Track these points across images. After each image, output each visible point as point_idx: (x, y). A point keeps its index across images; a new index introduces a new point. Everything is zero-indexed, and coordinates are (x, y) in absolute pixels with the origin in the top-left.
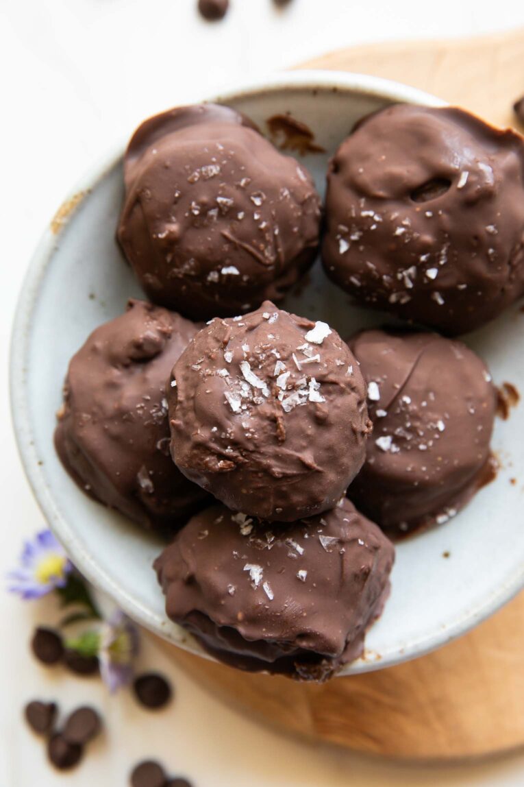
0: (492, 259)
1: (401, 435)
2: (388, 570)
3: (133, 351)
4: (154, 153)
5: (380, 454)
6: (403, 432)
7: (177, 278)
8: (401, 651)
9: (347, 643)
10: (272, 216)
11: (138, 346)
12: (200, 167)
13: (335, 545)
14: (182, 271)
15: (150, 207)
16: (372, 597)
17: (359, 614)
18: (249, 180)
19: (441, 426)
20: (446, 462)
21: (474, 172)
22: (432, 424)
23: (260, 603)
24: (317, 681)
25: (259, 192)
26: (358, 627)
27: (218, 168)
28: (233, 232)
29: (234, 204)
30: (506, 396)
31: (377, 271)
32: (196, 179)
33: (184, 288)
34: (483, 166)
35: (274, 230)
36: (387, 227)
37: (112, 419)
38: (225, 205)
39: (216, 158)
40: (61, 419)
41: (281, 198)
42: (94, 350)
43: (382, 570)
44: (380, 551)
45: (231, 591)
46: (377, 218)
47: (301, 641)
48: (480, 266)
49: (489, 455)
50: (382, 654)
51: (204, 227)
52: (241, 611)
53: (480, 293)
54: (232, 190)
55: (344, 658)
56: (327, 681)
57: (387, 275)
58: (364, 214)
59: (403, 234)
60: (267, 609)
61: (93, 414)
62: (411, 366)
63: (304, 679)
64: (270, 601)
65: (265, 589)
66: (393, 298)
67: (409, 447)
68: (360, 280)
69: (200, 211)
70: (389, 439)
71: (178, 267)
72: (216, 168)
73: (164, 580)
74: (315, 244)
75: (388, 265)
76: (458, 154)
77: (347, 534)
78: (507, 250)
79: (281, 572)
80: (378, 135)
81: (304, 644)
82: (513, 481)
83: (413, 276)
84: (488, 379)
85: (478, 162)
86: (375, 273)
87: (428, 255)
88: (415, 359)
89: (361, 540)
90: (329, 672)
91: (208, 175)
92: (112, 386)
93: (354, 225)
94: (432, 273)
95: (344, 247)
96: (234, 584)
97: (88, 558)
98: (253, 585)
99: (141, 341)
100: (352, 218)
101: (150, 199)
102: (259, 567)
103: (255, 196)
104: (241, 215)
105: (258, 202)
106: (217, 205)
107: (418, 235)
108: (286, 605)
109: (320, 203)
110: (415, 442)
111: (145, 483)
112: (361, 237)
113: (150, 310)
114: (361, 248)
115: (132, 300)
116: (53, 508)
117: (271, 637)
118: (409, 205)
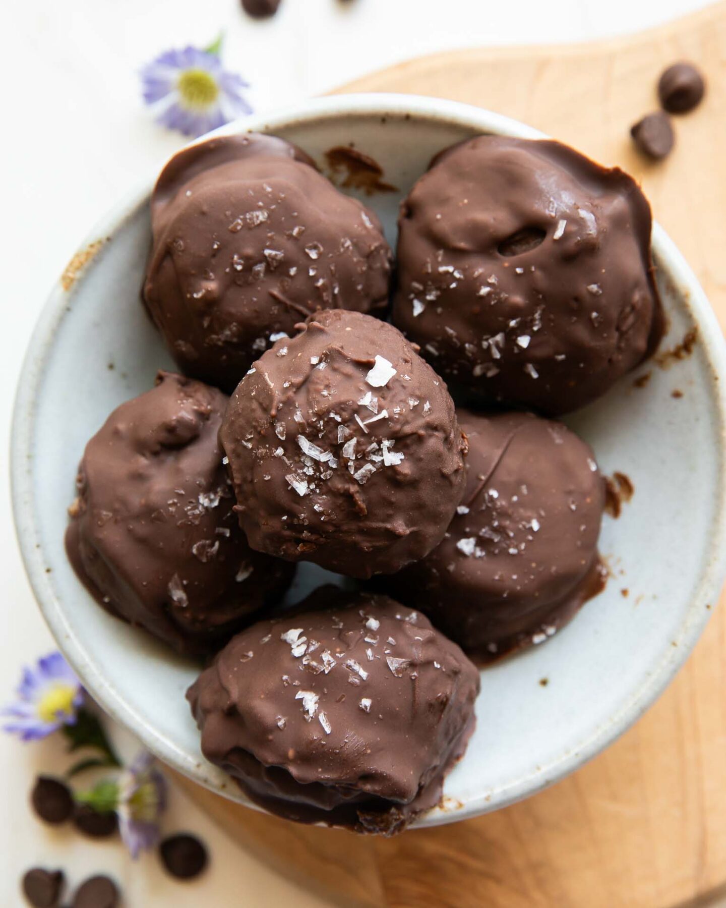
0: (596, 325)
1: (487, 536)
2: (471, 699)
3: (163, 436)
4: (188, 194)
5: (461, 559)
6: (490, 532)
7: (216, 345)
8: (487, 799)
9: (421, 787)
10: (331, 270)
11: (170, 429)
12: (244, 213)
13: (406, 669)
14: (222, 337)
15: (183, 261)
16: (451, 732)
17: (436, 753)
18: (303, 228)
19: (535, 525)
20: (541, 569)
21: (573, 220)
22: (524, 523)
23: (315, 738)
24: (384, 833)
25: (315, 243)
26: (435, 768)
27: (266, 214)
28: (284, 291)
29: (284, 257)
30: (617, 488)
31: (457, 337)
32: (239, 228)
33: (224, 357)
34: (583, 213)
35: (333, 288)
36: (470, 285)
37: (138, 517)
38: (274, 258)
39: (262, 202)
40: (75, 516)
41: (342, 250)
42: (116, 433)
43: (464, 700)
44: (460, 676)
45: (281, 723)
46: (457, 275)
47: (365, 784)
48: (581, 333)
49: (596, 560)
50: (464, 801)
51: (248, 284)
52: (292, 747)
53: (582, 365)
54: (282, 240)
55: (418, 806)
56: (397, 833)
57: (470, 343)
58: (442, 269)
59: (489, 294)
60: (323, 745)
61: (115, 511)
62: (498, 453)
63: (370, 831)
64: (327, 735)
65: (322, 721)
66: (478, 371)
67: (497, 551)
68: (437, 349)
69: (244, 266)
70: (472, 541)
71: (217, 334)
72: (263, 214)
73: (200, 712)
74: (384, 304)
75: (471, 331)
76: (554, 198)
77: (420, 655)
78: (614, 313)
79: (340, 700)
80: (460, 174)
81: (368, 787)
82: (624, 593)
83: (501, 345)
84: (593, 468)
85: (578, 208)
86: (455, 340)
87: (518, 320)
88: (505, 444)
89: (437, 663)
90: (398, 822)
91: (254, 223)
92: (139, 477)
93: (430, 283)
94: (524, 341)
95: (418, 309)
96: (284, 715)
97: (107, 685)
98: (306, 717)
99: (174, 423)
100: (428, 274)
101: (183, 251)
102: (314, 695)
103: (311, 248)
104: (293, 271)
105: (313, 255)
106: (264, 259)
107: (506, 295)
108: (346, 740)
109: (389, 255)
110: (504, 545)
111: (178, 595)
112: (438, 297)
113: (184, 384)
114: (439, 310)
115: (163, 373)
116: (65, 626)
117: (327, 779)
118: (496, 258)
